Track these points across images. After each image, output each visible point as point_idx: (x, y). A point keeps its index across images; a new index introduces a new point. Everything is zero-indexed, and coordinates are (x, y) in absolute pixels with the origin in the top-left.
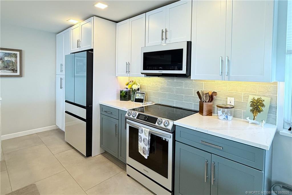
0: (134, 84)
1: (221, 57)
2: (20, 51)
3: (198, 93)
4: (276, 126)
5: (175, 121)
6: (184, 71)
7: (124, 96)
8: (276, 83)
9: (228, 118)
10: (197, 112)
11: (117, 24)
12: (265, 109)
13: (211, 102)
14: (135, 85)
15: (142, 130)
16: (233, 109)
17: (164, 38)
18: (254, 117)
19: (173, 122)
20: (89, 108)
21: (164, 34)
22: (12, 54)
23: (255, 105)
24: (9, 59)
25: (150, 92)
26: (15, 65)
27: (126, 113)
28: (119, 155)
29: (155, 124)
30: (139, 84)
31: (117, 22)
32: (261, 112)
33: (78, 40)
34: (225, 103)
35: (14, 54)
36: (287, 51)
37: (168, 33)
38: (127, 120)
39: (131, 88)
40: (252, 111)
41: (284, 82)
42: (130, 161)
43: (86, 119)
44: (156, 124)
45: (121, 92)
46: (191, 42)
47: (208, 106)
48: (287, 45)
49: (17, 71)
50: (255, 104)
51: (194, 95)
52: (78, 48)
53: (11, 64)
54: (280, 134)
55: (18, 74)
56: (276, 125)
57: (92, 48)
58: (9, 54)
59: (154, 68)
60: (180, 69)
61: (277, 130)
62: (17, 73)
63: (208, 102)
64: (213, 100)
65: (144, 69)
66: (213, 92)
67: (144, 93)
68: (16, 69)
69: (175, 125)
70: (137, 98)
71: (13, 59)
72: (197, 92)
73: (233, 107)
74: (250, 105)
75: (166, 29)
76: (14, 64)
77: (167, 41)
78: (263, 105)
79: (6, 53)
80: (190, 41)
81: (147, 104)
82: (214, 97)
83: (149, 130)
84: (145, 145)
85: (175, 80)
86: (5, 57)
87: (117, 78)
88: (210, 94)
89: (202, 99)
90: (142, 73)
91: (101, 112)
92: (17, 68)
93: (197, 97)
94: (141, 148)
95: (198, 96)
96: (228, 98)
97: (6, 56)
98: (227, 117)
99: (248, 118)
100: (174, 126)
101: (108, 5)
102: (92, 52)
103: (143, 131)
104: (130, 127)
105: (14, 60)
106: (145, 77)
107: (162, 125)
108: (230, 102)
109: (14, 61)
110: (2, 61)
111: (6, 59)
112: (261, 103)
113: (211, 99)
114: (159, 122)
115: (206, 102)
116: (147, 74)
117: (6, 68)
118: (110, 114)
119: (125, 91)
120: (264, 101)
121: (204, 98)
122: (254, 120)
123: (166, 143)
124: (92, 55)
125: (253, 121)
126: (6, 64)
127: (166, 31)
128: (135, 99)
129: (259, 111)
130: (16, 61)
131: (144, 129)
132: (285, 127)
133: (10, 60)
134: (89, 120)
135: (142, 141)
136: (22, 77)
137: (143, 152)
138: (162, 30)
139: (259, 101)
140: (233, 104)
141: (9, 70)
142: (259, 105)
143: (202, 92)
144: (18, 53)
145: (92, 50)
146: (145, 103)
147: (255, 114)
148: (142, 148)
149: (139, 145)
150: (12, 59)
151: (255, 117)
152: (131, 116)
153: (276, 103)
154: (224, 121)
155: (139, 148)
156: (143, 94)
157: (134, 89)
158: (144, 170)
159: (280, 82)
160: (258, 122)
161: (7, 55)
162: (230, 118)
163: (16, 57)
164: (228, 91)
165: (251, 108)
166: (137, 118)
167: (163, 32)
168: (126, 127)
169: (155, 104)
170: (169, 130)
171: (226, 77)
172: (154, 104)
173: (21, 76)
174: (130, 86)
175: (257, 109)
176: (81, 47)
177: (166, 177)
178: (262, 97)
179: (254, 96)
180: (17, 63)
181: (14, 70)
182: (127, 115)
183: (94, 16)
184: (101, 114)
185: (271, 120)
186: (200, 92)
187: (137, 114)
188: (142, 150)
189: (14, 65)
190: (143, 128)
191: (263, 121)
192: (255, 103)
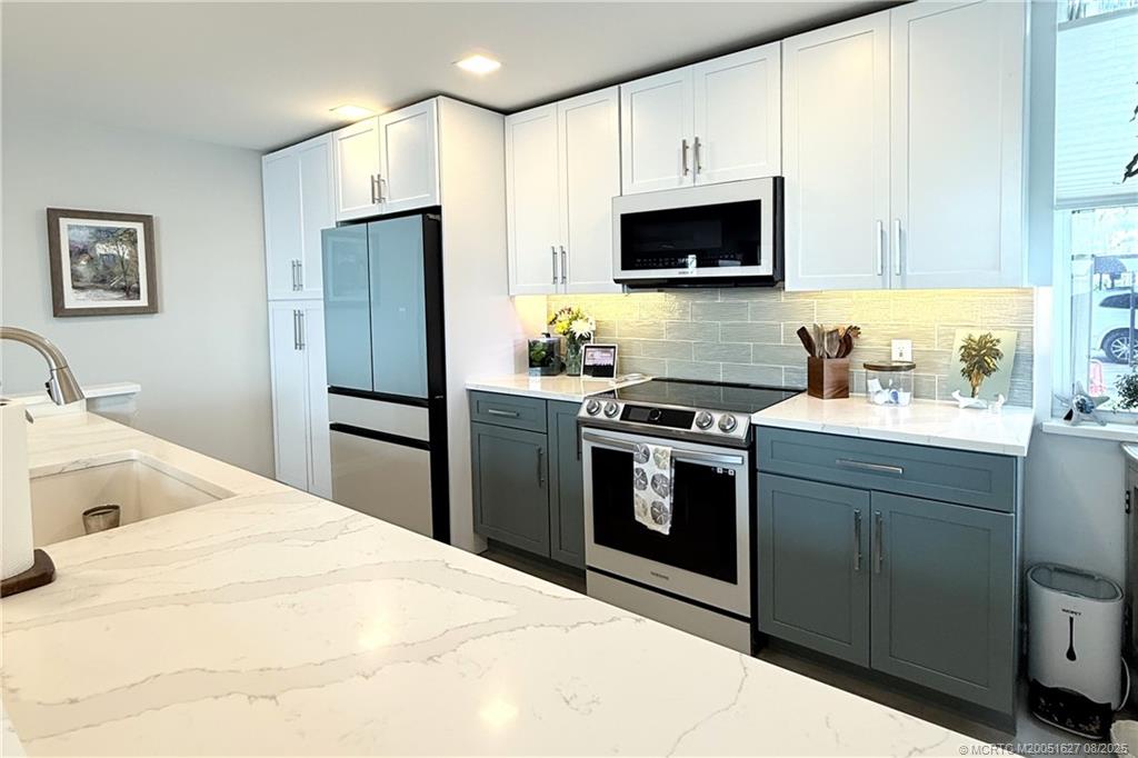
0: (575, 319)
1: (879, 224)
2: (147, 221)
3: (803, 333)
4: (1034, 410)
5: (753, 416)
6: (765, 268)
7: (544, 359)
8: (1028, 292)
9: (900, 400)
10: (799, 392)
11: (507, 118)
12: (1003, 365)
13: (843, 357)
14: (580, 321)
15: (647, 453)
16: (912, 372)
17: (690, 165)
18: (974, 389)
19: (747, 419)
20: (436, 403)
21: (690, 153)
22: (120, 232)
23: (976, 356)
24: (112, 250)
25: (630, 342)
26: (132, 271)
27: (579, 409)
28: (555, 546)
29: (689, 428)
30: (592, 320)
31: (507, 112)
32: (993, 373)
33: (372, 177)
34: (884, 358)
35: (127, 231)
36: (1058, 200)
37: (702, 150)
38: (584, 430)
39: (565, 334)
40: (967, 373)
41: (1050, 285)
42: (598, 555)
43: (428, 440)
44: (695, 428)
45: (532, 345)
46: (782, 179)
47: (835, 369)
48: (1058, 182)
49: (137, 291)
50: (974, 353)
51: (785, 342)
52: (374, 202)
53: (118, 269)
54: (1044, 430)
55: (143, 301)
56: (1031, 407)
57: (438, 204)
58: (109, 231)
59: (663, 262)
60: (753, 260)
61: (1035, 420)
62: (139, 298)
63: (837, 357)
64: (851, 353)
65: (625, 267)
66: (846, 327)
67: (614, 347)
68: (135, 285)
69: (755, 426)
70: (589, 363)
71: (124, 251)
72: (798, 332)
73: (912, 367)
74: (960, 357)
75: (697, 139)
76: (128, 267)
77: (702, 179)
78: (997, 355)
79: (99, 230)
80: (779, 175)
81: (626, 380)
82: (854, 341)
83: (669, 449)
84: (660, 495)
85: (721, 299)
86: (95, 243)
87: (513, 302)
88: (842, 333)
89: (817, 350)
90: (617, 281)
91: (471, 417)
92: (138, 283)
93: (797, 347)
94: (644, 506)
95: (802, 345)
96: (893, 341)
97: (99, 240)
98: (895, 396)
99: (956, 395)
100: (752, 428)
101: (502, 63)
102: (437, 217)
103: (648, 456)
104: (594, 450)
105: (127, 252)
106: (623, 292)
107: (715, 430)
108: (901, 355)
109: (126, 257)
110: (87, 257)
111: (101, 249)
112: (991, 349)
113: (844, 349)
114: (704, 421)
115: (829, 357)
116: (631, 283)
117: (103, 281)
118: (513, 417)
119: (544, 344)
120: (998, 341)
121: (825, 347)
122: (973, 396)
123: (728, 481)
124: (438, 225)
125: (972, 401)
126: (100, 268)
127: (697, 145)
128: (585, 366)
129: (988, 372)
130: (135, 257)
131: (652, 448)
132: (1055, 414)
133: (115, 252)
134: (437, 444)
135: (649, 486)
136: (156, 312)
137: (655, 518)
138: (684, 142)
139: (986, 343)
140: (908, 358)
141: (113, 289)
142: (985, 355)
143: (818, 330)
144: (139, 227)
145: (437, 210)
146: (623, 378)
147: (977, 380)
148: (649, 506)
149: (636, 499)
150: (120, 248)
151: (977, 388)
152: (601, 416)
153: (1032, 347)
154: (888, 409)
155: (637, 507)
156: (612, 350)
157: (577, 336)
158: (653, 574)
159: (1041, 289)
160: (983, 403)
161: (104, 235)
162: (904, 397)
163: (135, 242)
164: (892, 322)
165: (964, 365)
166: (621, 419)
167: (685, 147)
168: (579, 453)
169: (653, 380)
170: (739, 440)
171: (896, 280)
172: (650, 378)
173: (152, 309)
174: (565, 324)
175: (981, 367)
176: (388, 202)
177: (732, 578)
178: (993, 333)
179: (971, 331)
180: (137, 262)
181: (130, 291)
182: (583, 413)
183: (440, 97)
184: (472, 421)
185: (1018, 395)
186: (810, 329)
187: (622, 406)
188: (649, 511)
189: (128, 272)
190: (649, 446)
191: (1001, 396)
192: (975, 350)
